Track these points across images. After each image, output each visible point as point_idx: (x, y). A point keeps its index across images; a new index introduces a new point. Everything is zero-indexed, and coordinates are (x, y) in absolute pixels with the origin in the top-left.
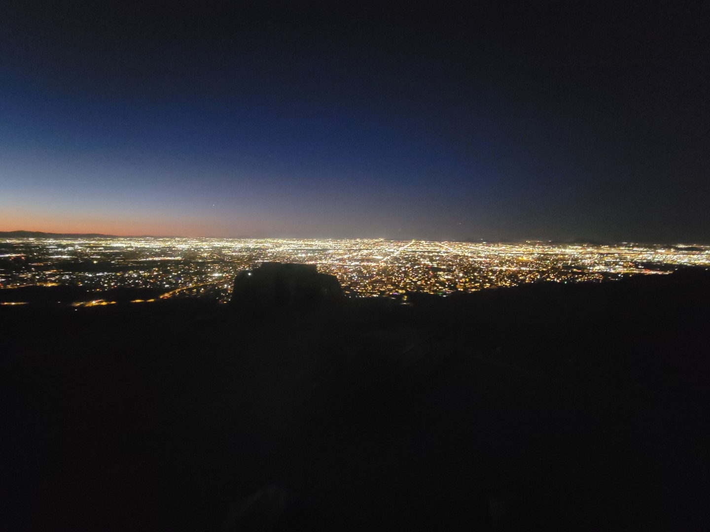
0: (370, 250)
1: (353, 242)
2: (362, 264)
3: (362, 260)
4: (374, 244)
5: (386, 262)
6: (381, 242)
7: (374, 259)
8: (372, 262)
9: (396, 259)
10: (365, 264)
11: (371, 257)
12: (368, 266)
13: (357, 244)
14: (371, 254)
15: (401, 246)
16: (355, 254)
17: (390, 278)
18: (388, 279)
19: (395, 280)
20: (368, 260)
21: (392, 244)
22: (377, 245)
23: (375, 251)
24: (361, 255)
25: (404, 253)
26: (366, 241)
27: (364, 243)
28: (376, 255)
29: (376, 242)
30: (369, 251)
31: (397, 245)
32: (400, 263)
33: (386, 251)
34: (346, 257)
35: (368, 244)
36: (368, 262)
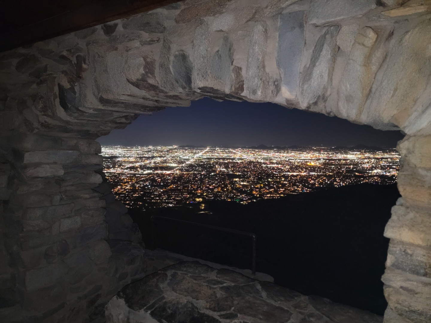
0: (164, 157)
1: (145, 149)
2: (156, 172)
3: (156, 168)
4: (167, 151)
5: (181, 170)
6: (175, 149)
7: (169, 166)
8: (165, 170)
9: (191, 166)
10: (159, 172)
11: (165, 165)
12: (162, 174)
13: (150, 151)
14: (165, 162)
15: (195, 153)
16: (148, 162)
17: (186, 187)
18: (184, 187)
19: (191, 188)
20: (162, 168)
21: (187, 151)
22: (171, 153)
23: (169, 158)
24: (155, 163)
25: (199, 160)
26: (159, 148)
27: (156, 150)
28: (171, 163)
29: (170, 149)
30: (162, 158)
31: (192, 153)
32: (195, 171)
33: (180, 158)
34: (137, 165)
35: (162, 152)
36: (162, 170)
